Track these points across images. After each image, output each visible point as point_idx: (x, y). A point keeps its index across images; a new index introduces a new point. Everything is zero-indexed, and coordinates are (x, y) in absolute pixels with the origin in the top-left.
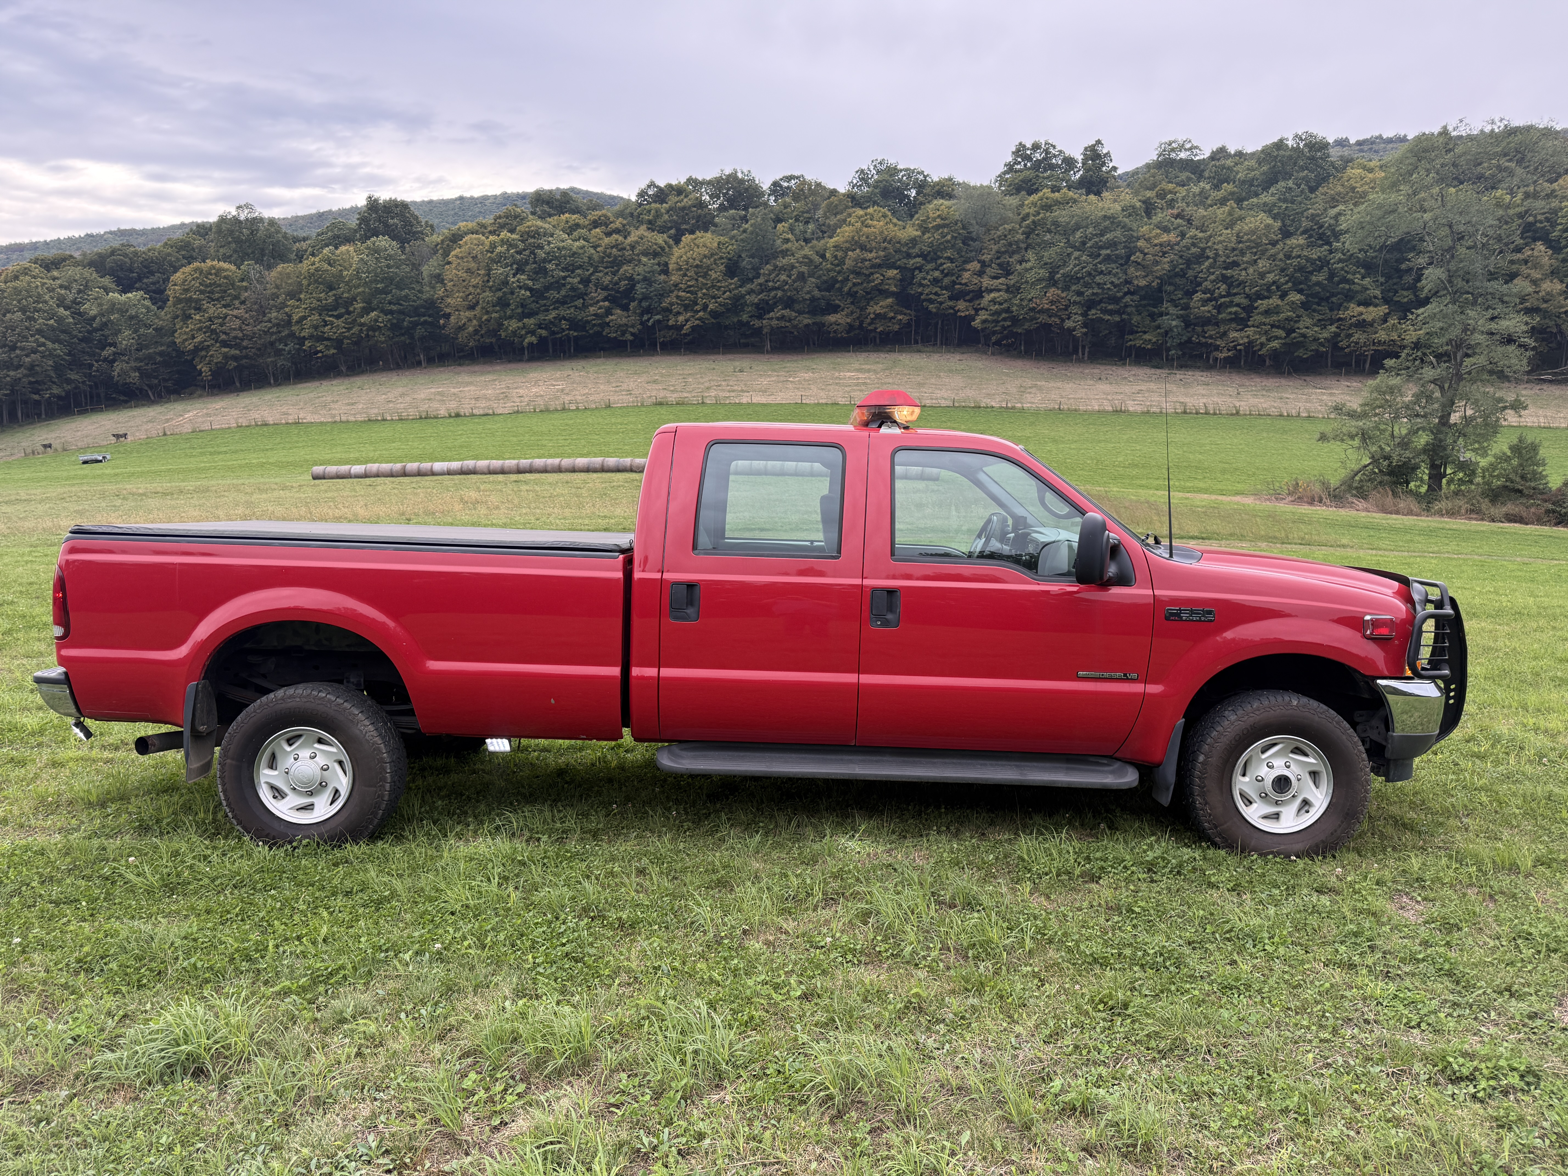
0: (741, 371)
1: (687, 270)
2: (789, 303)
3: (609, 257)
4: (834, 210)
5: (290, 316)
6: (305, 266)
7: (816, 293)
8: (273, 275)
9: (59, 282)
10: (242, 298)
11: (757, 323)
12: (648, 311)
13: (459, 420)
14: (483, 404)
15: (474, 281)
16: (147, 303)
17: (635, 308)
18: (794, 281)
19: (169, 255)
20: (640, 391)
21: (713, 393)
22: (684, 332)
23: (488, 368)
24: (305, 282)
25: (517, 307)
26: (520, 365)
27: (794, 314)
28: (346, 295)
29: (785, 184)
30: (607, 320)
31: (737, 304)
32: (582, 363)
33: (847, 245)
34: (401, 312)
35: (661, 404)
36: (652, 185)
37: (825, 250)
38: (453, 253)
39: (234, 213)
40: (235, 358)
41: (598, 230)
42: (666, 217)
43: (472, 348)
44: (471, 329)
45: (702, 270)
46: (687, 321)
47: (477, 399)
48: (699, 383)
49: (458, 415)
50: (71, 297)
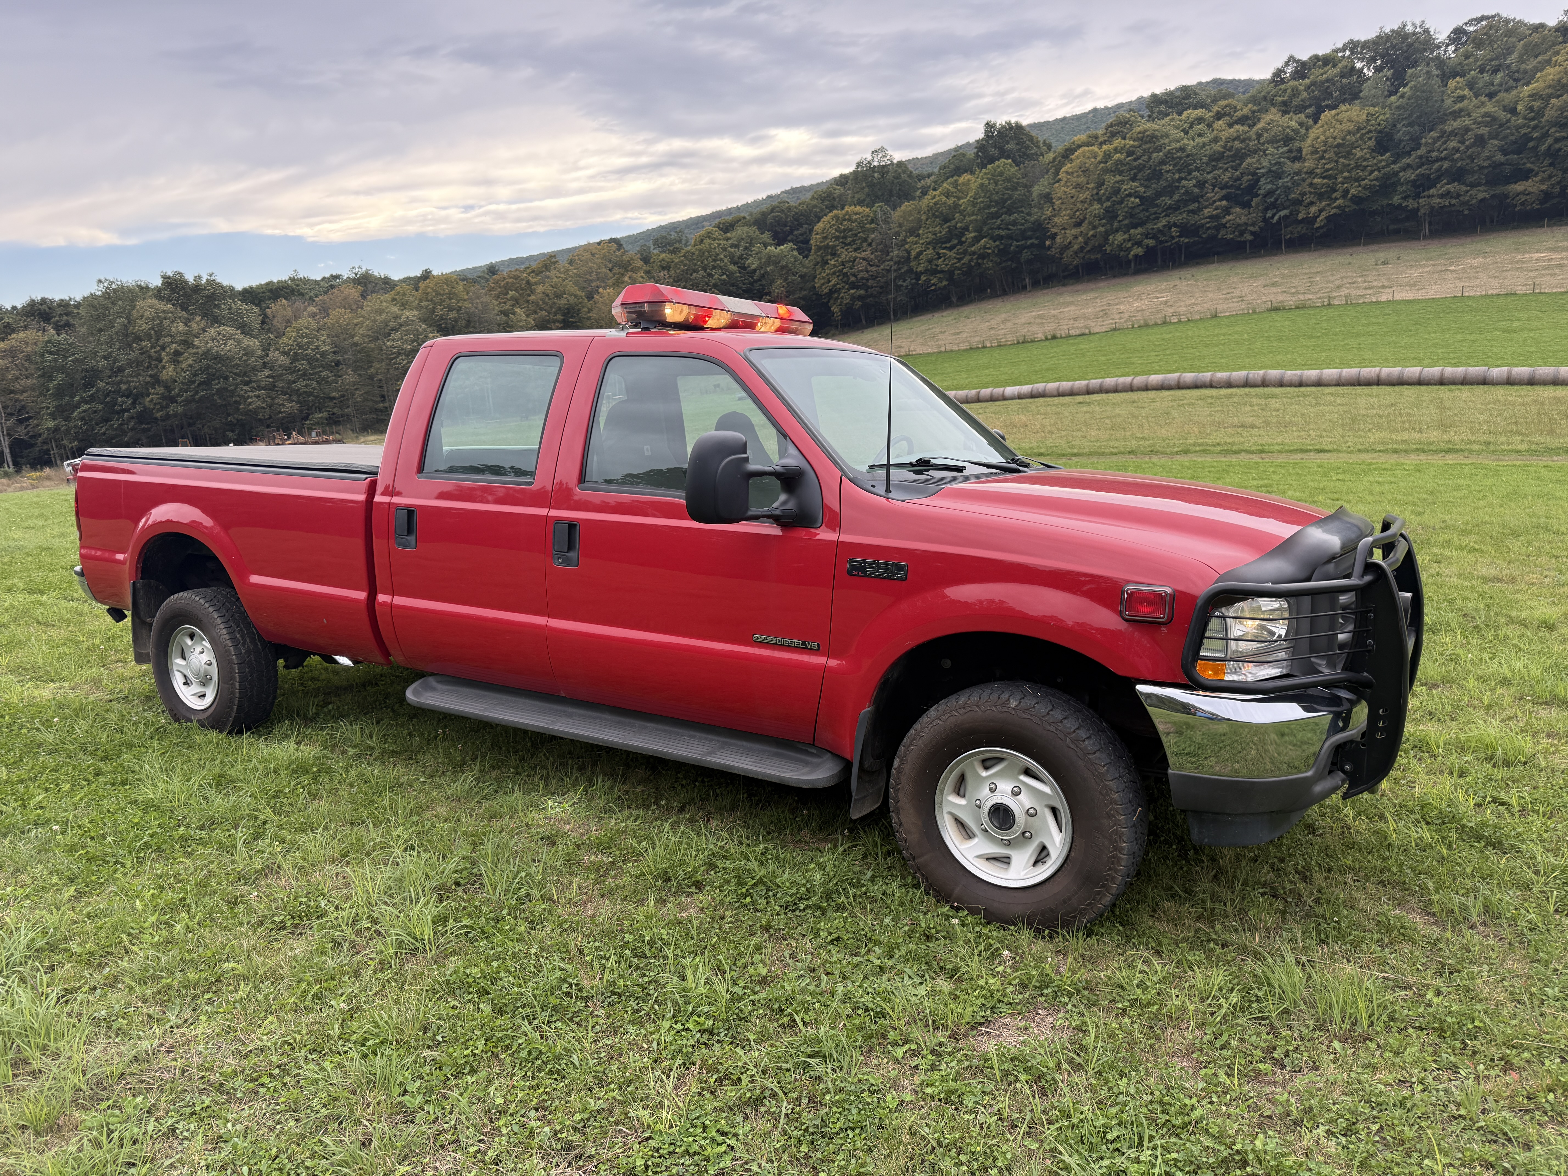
0: (1384, 263)
1: (1325, 151)
2: (1458, 175)
3: (1230, 150)
4: (1533, 50)
5: (909, 253)
6: (926, 201)
7: (1500, 157)
8: (896, 215)
9: (730, 242)
10: (870, 240)
11: (1411, 204)
12: (1273, 206)
13: (1054, 342)
14: (1081, 324)
15: (1082, 197)
16: (795, 253)
17: (1257, 205)
18: (1468, 148)
19: (815, 206)
20: (1255, 296)
21: (1344, 292)
22: (1317, 225)
23: (1091, 285)
24: (924, 217)
25: (1125, 217)
26: (1124, 280)
27: (1464, 188)
28: (959, 225)
29: (1471, 29)
30: (1224, 221)
31: (1387, 185)
32: (1193, 271)
33: (1550, 91)
34: (1009, 237)
35: (1276, 309)
36: (1292, 59)
37: (1516, 103)
38: (1063, 169)
39: (869, 158)
40: (860, 298)
41: (1220, 122)
42: (1305, 94)
43: (1077, 267)
44: (1076, 247)
45: (1343, 149)
46: (1321, 211)
47: (1075, 319)
48: (1328, 282)
49: (1054, 337)
50: (738, 253)
